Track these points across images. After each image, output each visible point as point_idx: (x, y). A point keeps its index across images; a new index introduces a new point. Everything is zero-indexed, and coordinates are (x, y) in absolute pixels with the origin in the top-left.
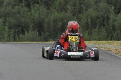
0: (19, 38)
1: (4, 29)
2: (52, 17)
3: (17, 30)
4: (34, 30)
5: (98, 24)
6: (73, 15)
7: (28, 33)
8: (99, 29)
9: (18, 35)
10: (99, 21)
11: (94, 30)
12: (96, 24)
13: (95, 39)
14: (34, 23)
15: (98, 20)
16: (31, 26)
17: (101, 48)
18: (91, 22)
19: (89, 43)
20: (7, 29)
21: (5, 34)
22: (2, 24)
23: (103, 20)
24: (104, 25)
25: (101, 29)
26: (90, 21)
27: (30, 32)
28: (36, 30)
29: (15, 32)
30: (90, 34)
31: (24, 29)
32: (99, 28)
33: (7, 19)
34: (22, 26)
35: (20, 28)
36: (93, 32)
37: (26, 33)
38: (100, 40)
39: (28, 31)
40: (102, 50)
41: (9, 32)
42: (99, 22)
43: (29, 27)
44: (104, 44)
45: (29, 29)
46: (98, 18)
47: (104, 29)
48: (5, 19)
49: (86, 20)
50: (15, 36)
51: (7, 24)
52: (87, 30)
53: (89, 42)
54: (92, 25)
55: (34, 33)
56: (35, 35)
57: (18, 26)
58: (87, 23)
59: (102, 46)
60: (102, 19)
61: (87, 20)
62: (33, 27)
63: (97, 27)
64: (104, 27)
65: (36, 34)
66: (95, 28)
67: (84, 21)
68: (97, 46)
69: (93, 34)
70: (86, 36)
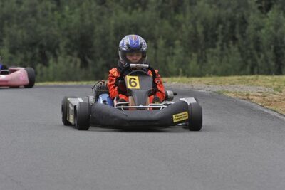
0: (36, 73)
2: (112, 22)
3: (29, 55)
4: (69, 53)
5: (220, 37)
6: (162, 17)
7: (56, 61)
8: (222, 49)
10: (224, 29)
11: (211, 50)
12: (215, 37)
13: (215, 73)
14: (69, 36)
15: (221, 26)
16: (62, 46)
17: (228, 92)
18: (205, 33)
19: (199, 81)
20: (5, 52)
23: (233, 27)
24: (234, 39)
25: (228, 47)
26: (200, 30)
27: (60, 58)
28: (75, 53)
29: (25, 60)
30: (202, 60)
31: (48, 53)
32: (221, 45)
33: (6, 29)
34: (42, 46)
35: (37, 50)
36: (208, 55)
37: (51, 61)
38: (226, 73)
39: (56, 56)
40: (230, 98)
41: (11, 59)
42: (222, 33)
43: (57, 47)
44: (234, 84)
45: (57, 53)
46: (220, 22)
47: (234, 49)
49: (191, 27)
51: (6, 41)
52: (196, 51)
53: (199, 79)
54: (206, 40)
55: (71, 61)
56: (72, 65)
57: (33, 45)
58: (196, 35)
59: (230, 90)
60: (229, 24)
61: (195, 27)
62: (68, 46)
63: (218, 43)
64: (234, 44)
65: (76, 64)
66: (214, 47)
67: (186, 29)
68: (217, 88)
69: (210, 62)
70: (193, 64)
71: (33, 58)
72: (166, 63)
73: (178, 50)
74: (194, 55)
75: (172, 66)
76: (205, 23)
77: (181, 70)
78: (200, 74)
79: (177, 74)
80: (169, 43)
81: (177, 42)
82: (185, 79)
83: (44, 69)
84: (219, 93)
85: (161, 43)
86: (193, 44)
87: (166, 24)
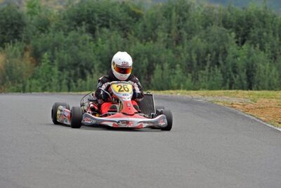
0: (77, 86)
1: (50, 69)
3: (73, 72)
5: (208, 63)
6: (167, 47)
7: (92, 77)
8: (210, 71)
9: (75, 82)
10: (211, 57)
11: (202, 71)
12: (205, 62)
14: (101, 60)
15: (209, 55)
16: (96, 66)
20: (55, 69)
21: (53, 80)
22: (48, 61)
23: (217, 55)
24: (218, 64)
25: (214, 70)
26: (194, 57)
29: (70, 76)
30: (195, 78)
31: (85, 71)
32: (209, 68)
33: (57, 53)
34: (81, 66)
35: (78, 69)
36: (199, 75)
37: (88, 77)
38: (212, 88)
39: (92, 74)
41: (59, 75)
42: (210, 60)
43: (93, 67)
44: (221, 96)
45: (93, 71)
46: (208, 52)
47: (218, 71)
48: (53, 54)
49: (188, 55)
50: (70, 81)
51: (56, 62)
52: (190, 72)
54: (198, 64)
57: (75, 65)
60: (214, 54)
61: (191, 56)
62: (100, 66)
64: (218, 68)
66: (204, 69)
67: (185, 56)
69: (200, 80)
70: (188, 82)
71: (76, 75)
72: (169, 79)
73: (179, 71)
74: (189, 75)
75: (174, 82)
76: (198, 53)
80: (172, 67)
81: (178, 65)
82: (186, 91)
83: (84, 82)
84: (212, 102)
85: (166, 65)
86: (189, 68)
87: (170, 52)
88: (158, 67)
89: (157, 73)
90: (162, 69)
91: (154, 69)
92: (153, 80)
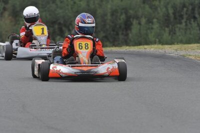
2: (109, 6)
5: (185, 17)
6: (144, 3)
8: (186, 25)
10: (187, 11)
11: (179, 25)
12: (181, 16)
13: (182, 42)
15: (185, 9)
17: (190, 56)
18: (174, 14)
19: (170, 48)
23: (193, 9)
24: (195, 18)
25: (190, 23)
26: (171, 11)
30: (172, 32)
31: (64, 28)
32: (186, 22)
34: (60, 24)
35: (56, 26)
36: (177, 29)
37: (66, 34)
38: (189, 42)
39: (69, 31)
40: (191, 59)
42: (186, 14)
43: (71, 24)
44: (194, 50)
45: (71, 28)
46: (184, 6)
47: (194, 25)
49: (164, 9)
52: (168, 27)
53: (170, 46)
54: (175, 18)
57: (54, 23)
58: (168, 15)
59: (192, 54)
60: (190, 8)
61: (167, 10)
63: (183, 21)
64: (194, 21)
66: (181, 23)
67: (161, 12)
68: (182, 53)
69: (178, 33)
70: (166, 36)
72: (147, 35)
73: (156, 26)
74: (167, 29)
75: (151, 37)
76: (174, 7)
77: (157, 40)
78: (171, 43)
79: (155, 43)
80: (150, 21)
81: (155, 20)
82: (160, 46)
84: (183, 56)
85: (143, 21)
86: (167, 22)
87: (147, 7)
88: (135, 22)
89: (135, 29)
90: (140, 24)
91: (132, 24)
92: (130, 35)
